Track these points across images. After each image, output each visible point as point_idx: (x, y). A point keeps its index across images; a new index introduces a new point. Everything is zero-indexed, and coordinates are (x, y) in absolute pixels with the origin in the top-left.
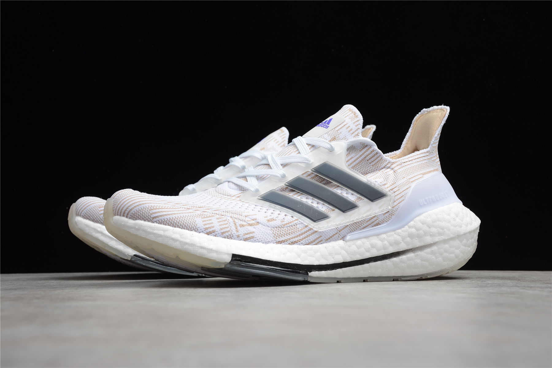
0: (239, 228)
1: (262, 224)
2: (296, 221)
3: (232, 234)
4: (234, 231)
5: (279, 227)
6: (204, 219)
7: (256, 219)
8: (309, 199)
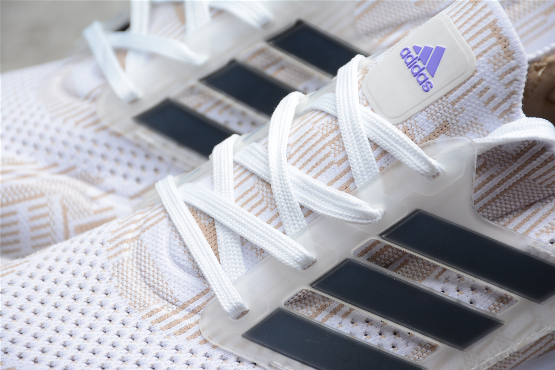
8: (372, 325)
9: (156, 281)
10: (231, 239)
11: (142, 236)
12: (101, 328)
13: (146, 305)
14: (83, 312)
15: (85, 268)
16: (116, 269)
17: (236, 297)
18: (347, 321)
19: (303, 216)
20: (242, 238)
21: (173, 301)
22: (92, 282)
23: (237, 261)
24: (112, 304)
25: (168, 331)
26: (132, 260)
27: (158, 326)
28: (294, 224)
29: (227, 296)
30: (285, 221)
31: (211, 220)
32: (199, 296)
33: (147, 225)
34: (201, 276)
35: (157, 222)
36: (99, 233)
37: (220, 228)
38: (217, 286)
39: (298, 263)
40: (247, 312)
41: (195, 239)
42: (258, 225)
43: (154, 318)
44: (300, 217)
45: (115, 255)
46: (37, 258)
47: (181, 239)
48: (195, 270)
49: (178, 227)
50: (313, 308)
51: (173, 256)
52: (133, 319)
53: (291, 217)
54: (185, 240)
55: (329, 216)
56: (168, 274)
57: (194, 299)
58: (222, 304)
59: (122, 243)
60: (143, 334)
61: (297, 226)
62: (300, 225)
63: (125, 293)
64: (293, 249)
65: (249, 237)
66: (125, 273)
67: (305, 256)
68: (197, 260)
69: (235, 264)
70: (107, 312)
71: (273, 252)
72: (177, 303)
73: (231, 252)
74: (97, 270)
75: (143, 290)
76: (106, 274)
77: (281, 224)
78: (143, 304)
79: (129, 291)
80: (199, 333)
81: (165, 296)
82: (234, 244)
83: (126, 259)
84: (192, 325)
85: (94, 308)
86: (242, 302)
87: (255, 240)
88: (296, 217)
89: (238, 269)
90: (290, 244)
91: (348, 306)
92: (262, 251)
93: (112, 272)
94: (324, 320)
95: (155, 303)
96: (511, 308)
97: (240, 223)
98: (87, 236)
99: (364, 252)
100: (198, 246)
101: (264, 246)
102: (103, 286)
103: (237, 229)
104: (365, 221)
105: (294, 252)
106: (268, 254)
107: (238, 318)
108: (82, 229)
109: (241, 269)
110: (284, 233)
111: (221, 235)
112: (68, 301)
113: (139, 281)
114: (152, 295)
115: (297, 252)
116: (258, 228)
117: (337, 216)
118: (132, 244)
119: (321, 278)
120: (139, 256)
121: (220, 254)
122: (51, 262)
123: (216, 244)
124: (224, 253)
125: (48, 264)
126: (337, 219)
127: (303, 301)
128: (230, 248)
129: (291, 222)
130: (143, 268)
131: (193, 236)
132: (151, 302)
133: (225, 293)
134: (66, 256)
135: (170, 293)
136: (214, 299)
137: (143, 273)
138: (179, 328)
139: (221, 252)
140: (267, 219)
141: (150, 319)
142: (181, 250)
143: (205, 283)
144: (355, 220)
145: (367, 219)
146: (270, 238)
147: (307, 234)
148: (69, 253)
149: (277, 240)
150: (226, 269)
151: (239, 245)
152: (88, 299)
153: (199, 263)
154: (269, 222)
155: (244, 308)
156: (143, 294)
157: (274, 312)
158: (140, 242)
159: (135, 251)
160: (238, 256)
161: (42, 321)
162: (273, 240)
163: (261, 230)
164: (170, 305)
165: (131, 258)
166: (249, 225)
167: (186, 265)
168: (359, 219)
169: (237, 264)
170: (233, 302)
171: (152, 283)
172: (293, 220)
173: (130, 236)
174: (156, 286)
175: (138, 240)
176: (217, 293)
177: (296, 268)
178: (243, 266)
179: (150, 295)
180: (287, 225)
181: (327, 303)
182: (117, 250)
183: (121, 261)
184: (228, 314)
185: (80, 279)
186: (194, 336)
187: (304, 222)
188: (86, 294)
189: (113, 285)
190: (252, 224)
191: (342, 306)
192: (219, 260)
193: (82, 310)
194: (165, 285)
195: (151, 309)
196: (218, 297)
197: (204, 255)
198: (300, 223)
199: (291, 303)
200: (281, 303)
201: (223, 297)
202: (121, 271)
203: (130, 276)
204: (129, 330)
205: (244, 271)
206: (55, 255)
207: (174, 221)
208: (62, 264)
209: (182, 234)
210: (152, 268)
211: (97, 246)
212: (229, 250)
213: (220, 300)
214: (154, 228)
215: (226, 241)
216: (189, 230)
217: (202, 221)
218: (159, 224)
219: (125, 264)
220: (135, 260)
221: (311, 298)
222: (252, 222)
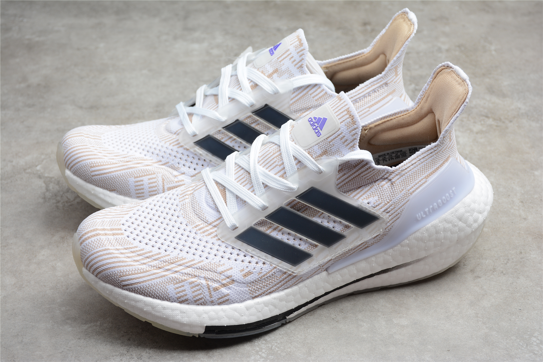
0: (212, 293)
1: (237, 282)
2: (275, 270)
3: (205, 301)
4: (208, 298)
5: (256, 281)
6: (177, 286)
7: (231, 276)
8: (291, 235)
9: (199, 212)
10: (232, 196)
11: (194, 193)
12: (175, 231)
13: (194, 223)
14: (168, 224)
15: (169, 205)
16: (182, 206)
17: (233, 221)
18: (280, 233)
19: (263, 188)
20: (237, 196)
21: (206, 221)
22: (172, 211)
23: (234, 205)
24: (180, 222)
25: (203, 234)
26: (190, 203)
27: (199, 232)
28: (259, 191)
29: (229, 221)
30: (256, 189)
31: (224, 187)
32: (217, 220)
33: (197, 188)
34: (218, 211)
35: (201, 187)
36: (176, 191)
37: (228, 191)
38: (225, 216)
39: (260, 208)
40: (237, 227)
41: (217, 195)
42: (244, 191)
43: (197, 228)
44: (262, 188)
45: (182, 201)
46: (149, 200)
47: (211, 195)
48: (216, 208)
49: (210, 190)
50: (266, 227)
51: (207, 202)
52: (189, 228)
53: (258, 188)
54: (212, 196)
55: (275, 188)
56: (204, 210)
57: (215, 221)
58: (227, 224)
59: (185, 195)
60: (193, 235)
61: (261, 191)
62: (262, 191)
63: (186, 217)
64: (258, 202)
65: (240, 195)
66: (186, 208)
67: (263, 205)
68: (217, 204)
69: (233, 207)
70: (178, 225)
71: (250, 202)
72: (208, 222)
73: (232, 202)
74: (174, 207)
75: (194, 216)
76: (178, 209)
77: (254, 190)
78: (193, 222)
79: (188, 216)
80: (217, 236)
81: (203, 219)
82: (233, 198)
83: (187, 203)
84: (214, 232)
85: (172, 223)
86: (235, 223)
87: (242, 197)
88: (260, 188)
89: (235, 209)
90: (257, 199)
91: (281, 227)
92: (245, 202)
93: (181, 208)
94: (270, 233)
95: (198, 222)
96: (350, 230)
97: (236, 189)
98: (171, 192)
99: (289, 204)
100: (218, 198)
101: (246, 199)
102: (176, 214)
103: (235, 192)
104: (290, 191)
105: (259, 203)
106: (248, 203)
107: (234, 230)
108: (170, 189)
109: (236, 209)
110: (255, 194)
111: (228, 193)
112: (161, 219)
113: (192, 212)
114: (197, 218)
115: (260, 203)
116: (244, 192)
117: (278, 188)
118: (190, 196)
119: (270, 214)
120: (193, 202)
121: (227, 202)
122: (155, 202)
123: (226, 198)
124: (229, 202)
125: (154, 203)
126: (278, 189)
127: (262, 224)
128: (232, 200)
129: (258, 190)
130: (194, 207)
131: (216, 194)
132: (197, 222)
133: (228, 219)
134: (162, 200)
135: (205, 218)
136: (223, 221)
137: (194, 209)
138: (208, 233)
139: (228, 201)
140: (248, 188)
141: (196, 229)
142: (210, 200)
143: (220, 214)
144: (286, 190)
145: (291, 190)
146: (249, 196)
147: (265, 195)
148: (163, 199)
149: (252, 197)
150: (229, 209)
151: (235, 199)
152: (170, 219)
153: (218, 206)
154: (248, 190)
155: (236, 226)
156: (193, 218)
157: (249, 228)
158: (193, 195)
159: (191, 199)
160: (235, 203)
161: (150, 227)
162: (250, 197)
163: (245, 193)
164: (205, 223)
165: (189, 202)
166: (240, 190)
167: (212, 206)
168: (287, 190)
169: (234, 207)
170: (232, 223)
171: (197, 213)
172: (259, 189)
173: (189, 193)
174: (199, 214)
175: (192, 194)
176: (225, 219)
177: (259, 209)
178: (237, 208)
179: (196, 218)
180: (256, 191)
181: (272, 225)
182: (183, 198)
183: (185, 203)
184: (229, 228)
185: (167, 210)
186: (214, 237)
187: (264, 190)
188: (169, 216)
189: (181, 213)
190: (241, 190)
191: (278, 227)
192: (226, 205)
193: (167, 223)
194: (203, 214)
195: (196, 225)
196: (225, 220)
197: (220, 202)
198: (262, 190)
199: (257, 224)
200: (252, 225)
201: (227, 221)
202: (184, 207)
203: (188, 210)
204: (187, 233)
205: (237, 210)
206: (157, 199)
207: (208, 187)
208: (160, 203)
209: (211, 193)
210: (198, 207)
211: (175, 196)
212: (231, 201)
213: (226, 222)
214: (200, 190)
215: (230, 197)
216: (214, 191)
217: (220, 188)
218: (202, 188)
219: (187, 204)
220: (191, 203)
221: (265, 223)
222: (241, 189)
